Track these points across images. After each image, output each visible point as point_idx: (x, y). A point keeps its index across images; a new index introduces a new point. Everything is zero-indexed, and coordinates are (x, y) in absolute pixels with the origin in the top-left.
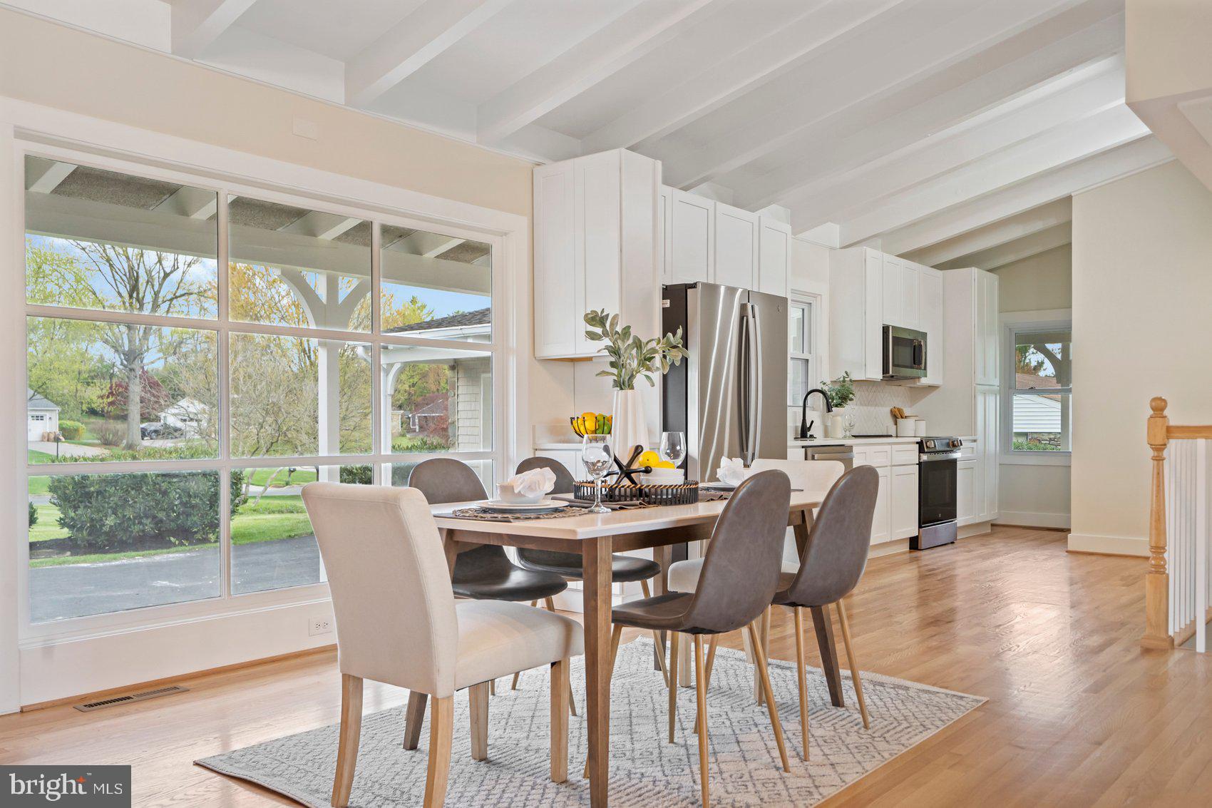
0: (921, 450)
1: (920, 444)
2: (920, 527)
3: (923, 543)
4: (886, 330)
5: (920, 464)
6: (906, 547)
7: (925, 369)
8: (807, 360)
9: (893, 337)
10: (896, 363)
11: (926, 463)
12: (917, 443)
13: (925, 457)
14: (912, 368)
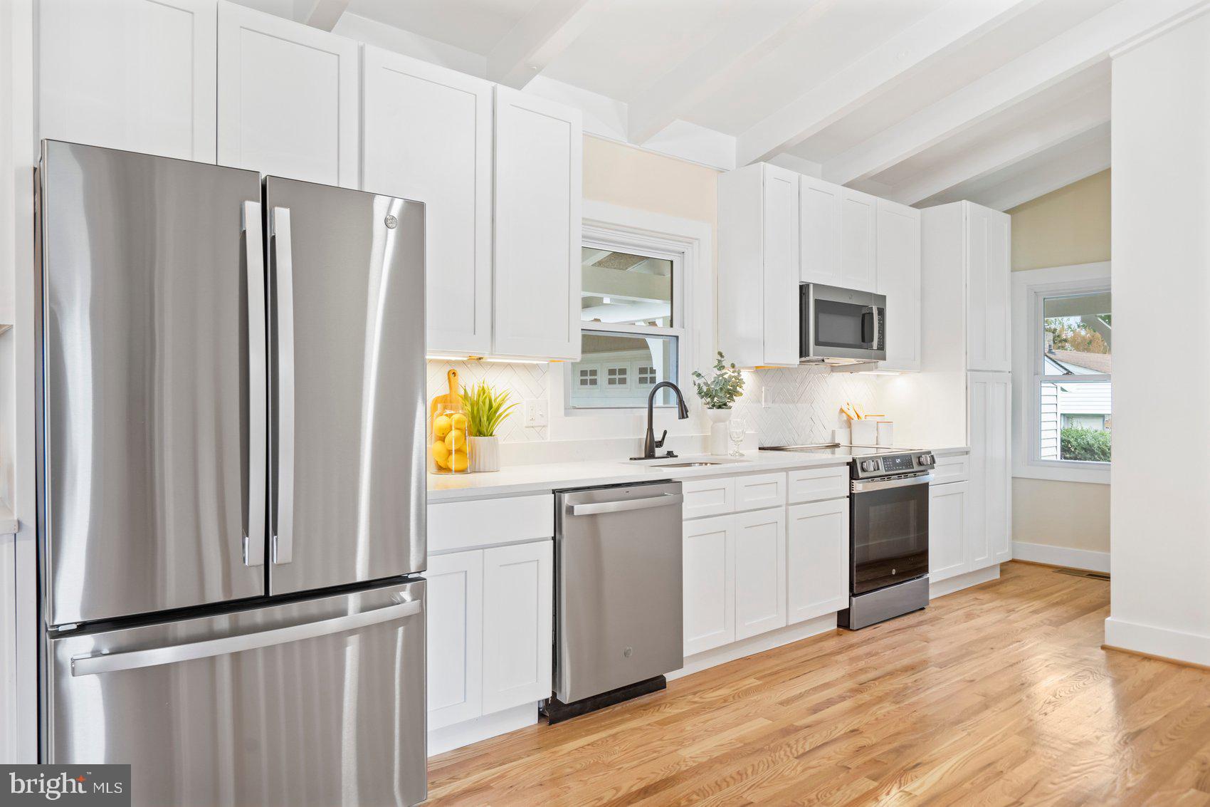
0: (853, 476)
1: (852, 465)
2: (853, 594)
3: (854, 621)
4: (803, 290)
5: (851, 496)
6: (832, 625)
7: (882, 346)
8: (677, 337)
9: (817, 301)
10: (821, 339)
11: (863, 495)
12: (848, 464)
13: (859, 487)
14: (860, 347)
